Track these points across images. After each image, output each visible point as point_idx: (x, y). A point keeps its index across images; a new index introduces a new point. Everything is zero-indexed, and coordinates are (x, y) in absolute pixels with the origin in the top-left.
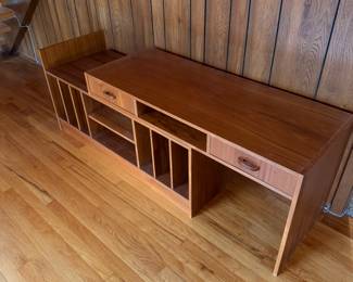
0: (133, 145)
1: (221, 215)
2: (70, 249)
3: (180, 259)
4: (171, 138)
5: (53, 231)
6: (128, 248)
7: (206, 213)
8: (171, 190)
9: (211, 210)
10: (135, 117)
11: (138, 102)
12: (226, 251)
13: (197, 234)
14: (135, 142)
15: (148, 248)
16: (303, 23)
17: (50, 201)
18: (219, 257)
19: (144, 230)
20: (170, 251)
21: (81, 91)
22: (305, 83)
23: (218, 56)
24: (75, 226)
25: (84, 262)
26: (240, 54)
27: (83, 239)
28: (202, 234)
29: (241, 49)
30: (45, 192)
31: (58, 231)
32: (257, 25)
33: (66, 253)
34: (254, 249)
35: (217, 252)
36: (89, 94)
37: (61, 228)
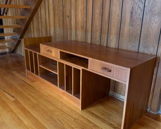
0: (57, 75)
1: (96, 110)
2: (19, 119)
3: (73, 126)
4: (73, 66)
5: (12, 111)
6: (47, 120)
7: (89, 109)
8: (72, 96)
9: (92, 108)
10: (58, 60)
11: (60, 52)
12: (97, 124)
13: (83, 117)
14: (58, 74)
15: (58, 121)
16: (130, 20)
17: (14, 100)
18: (93, 126)
19: (57, 114)
20: (69, 123)
21: (38, 53)
22: (133, 46)
23: (97, 40)
24: (23, 110)
25: (24, 124)
26: (106, 38)
27: (26, 115)
28: (86, 117)
29: (106, 35)
30: (13, 97)
31: (15, 111)
32: (112, 24)
33: (16, 120)
34: (111, 124)
35: (92, 124)
36: (41, 54)
37: (16, 110)
